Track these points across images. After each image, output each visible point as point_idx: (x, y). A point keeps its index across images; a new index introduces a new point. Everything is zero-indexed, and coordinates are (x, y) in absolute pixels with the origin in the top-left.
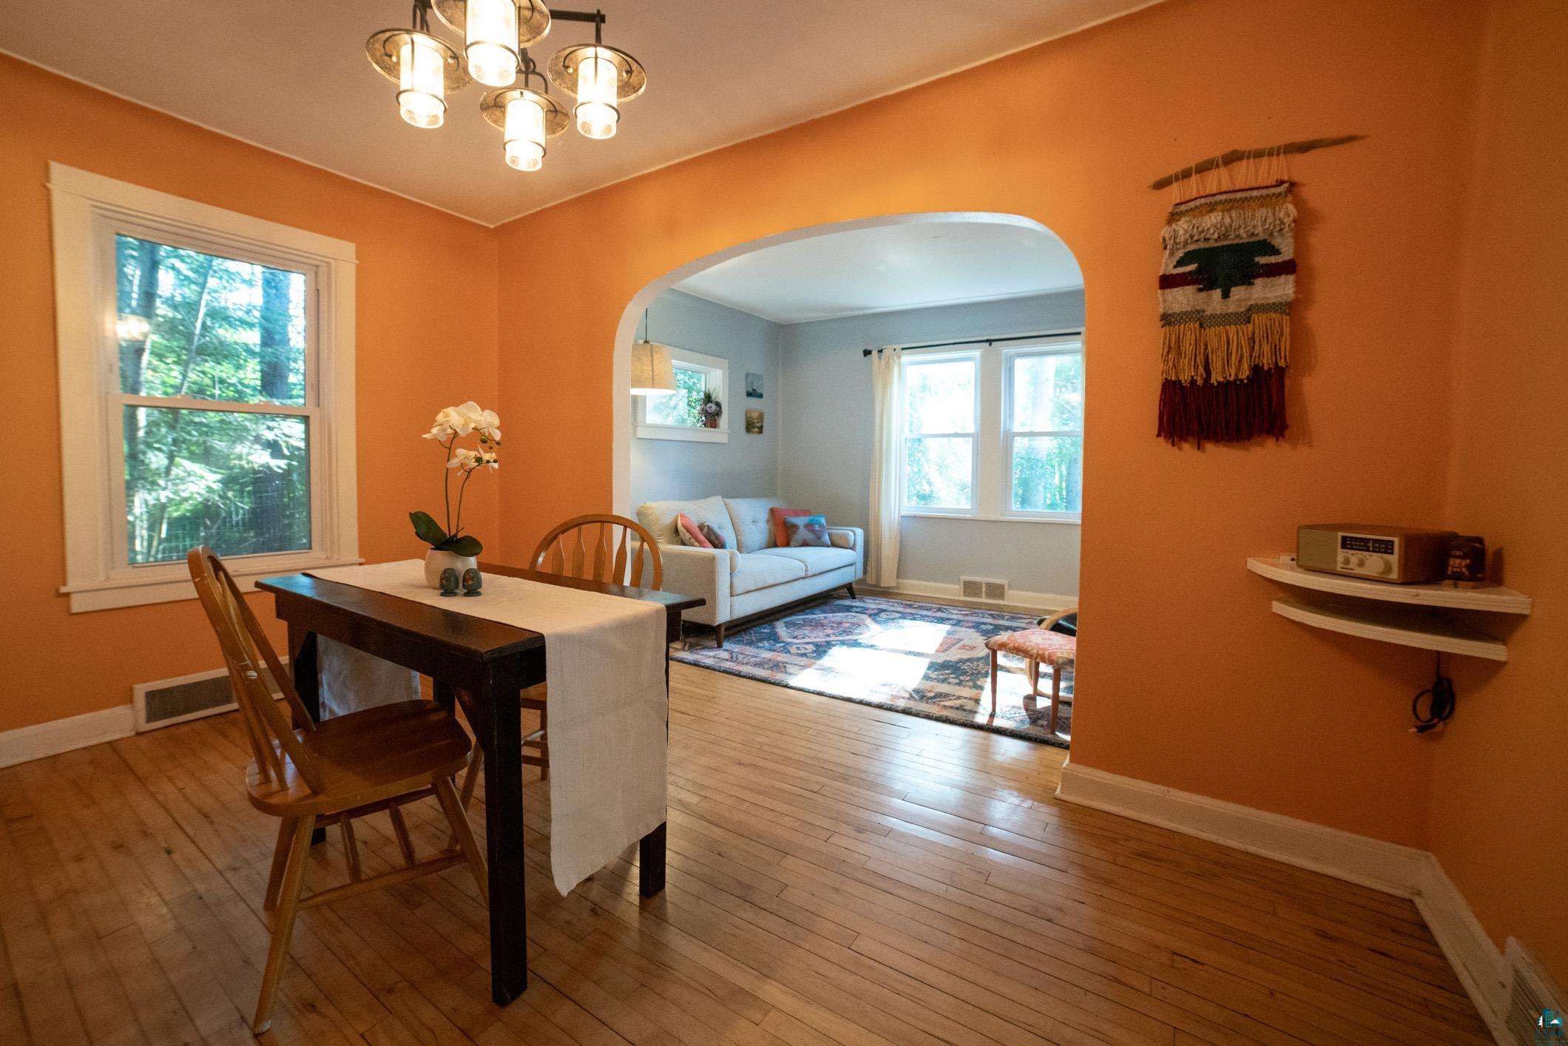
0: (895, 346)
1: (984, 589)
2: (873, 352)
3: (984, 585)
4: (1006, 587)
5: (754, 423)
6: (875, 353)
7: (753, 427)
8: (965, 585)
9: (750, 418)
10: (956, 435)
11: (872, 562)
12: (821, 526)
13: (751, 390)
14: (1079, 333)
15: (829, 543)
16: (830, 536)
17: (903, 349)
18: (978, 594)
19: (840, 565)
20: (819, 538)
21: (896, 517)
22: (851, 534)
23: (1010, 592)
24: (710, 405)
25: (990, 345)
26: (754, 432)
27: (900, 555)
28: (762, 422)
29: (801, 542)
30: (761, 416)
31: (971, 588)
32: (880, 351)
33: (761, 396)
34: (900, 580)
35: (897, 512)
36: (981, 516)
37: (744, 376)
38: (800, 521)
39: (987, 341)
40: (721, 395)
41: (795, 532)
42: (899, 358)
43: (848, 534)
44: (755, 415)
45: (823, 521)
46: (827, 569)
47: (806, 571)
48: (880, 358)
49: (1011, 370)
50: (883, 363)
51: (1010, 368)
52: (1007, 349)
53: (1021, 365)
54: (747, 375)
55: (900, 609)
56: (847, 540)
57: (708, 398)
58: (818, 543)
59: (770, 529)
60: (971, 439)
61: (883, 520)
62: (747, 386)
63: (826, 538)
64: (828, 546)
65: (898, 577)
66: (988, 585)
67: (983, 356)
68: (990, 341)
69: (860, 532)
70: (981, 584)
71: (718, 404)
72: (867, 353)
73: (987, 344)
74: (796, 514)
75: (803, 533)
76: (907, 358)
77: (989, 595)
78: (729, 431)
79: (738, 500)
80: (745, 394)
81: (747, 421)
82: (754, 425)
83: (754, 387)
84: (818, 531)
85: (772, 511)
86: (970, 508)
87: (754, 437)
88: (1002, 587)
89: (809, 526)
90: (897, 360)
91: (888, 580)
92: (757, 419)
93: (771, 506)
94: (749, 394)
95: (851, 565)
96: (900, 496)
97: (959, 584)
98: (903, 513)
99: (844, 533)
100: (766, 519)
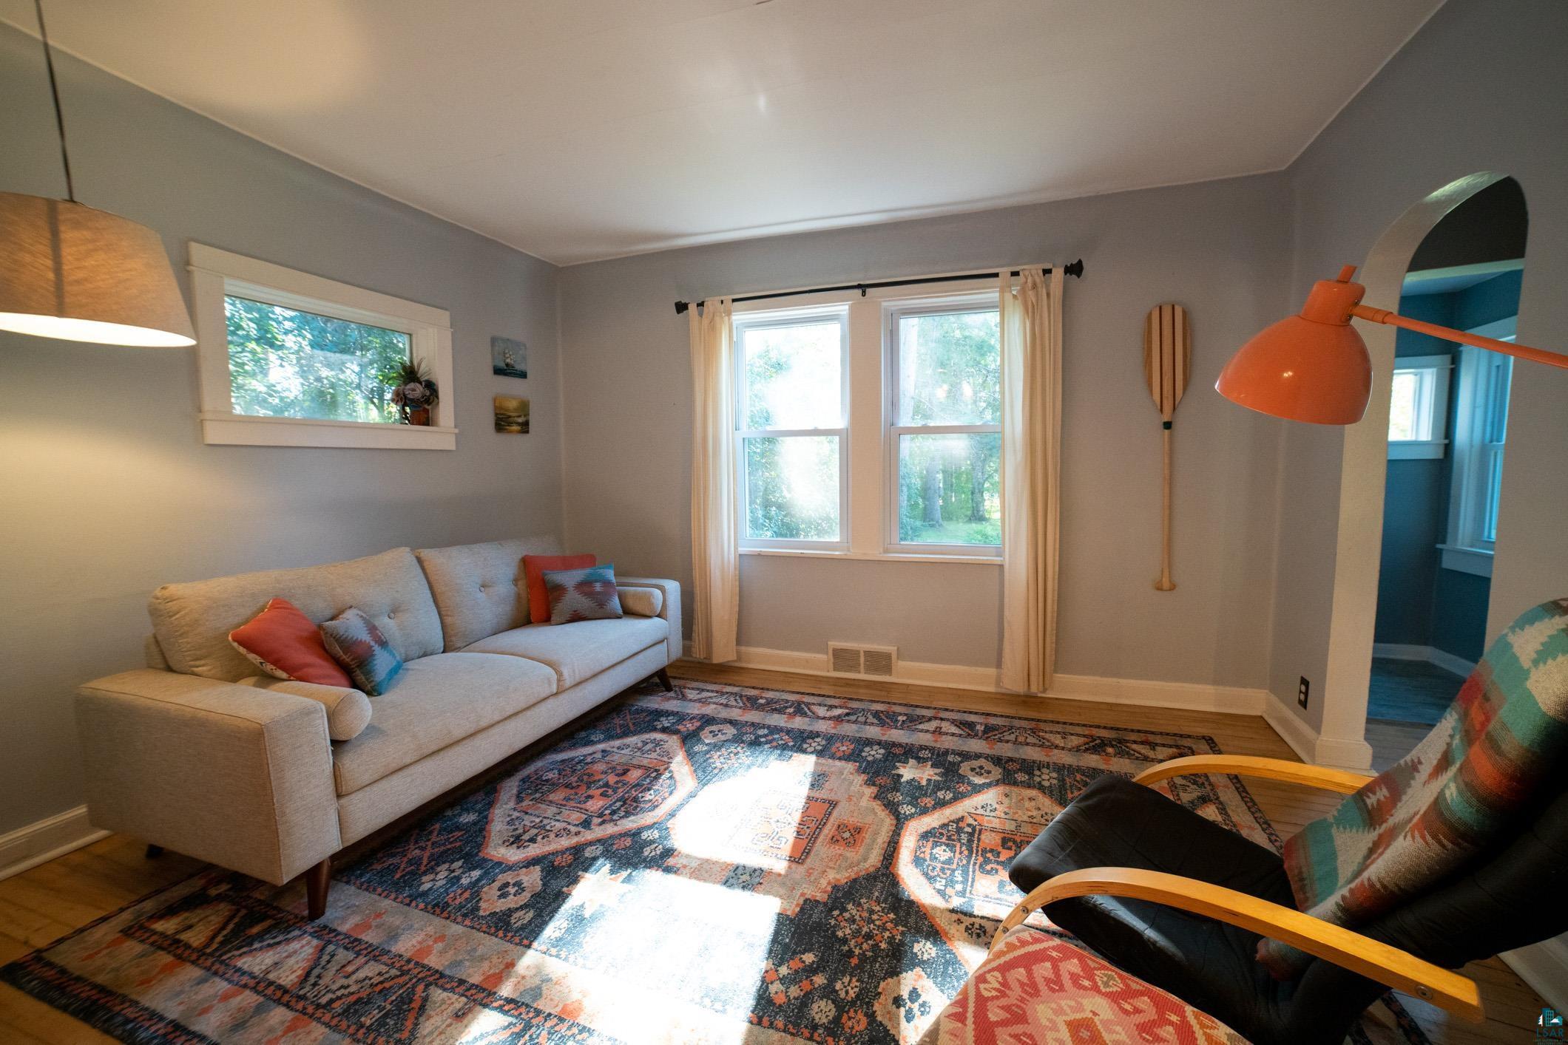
0: (723, 298)
1: (862, 659)
2: (689, 306)
3: (862, 654)
4: (894, 657)
5: (510, 417)
6: (692, 308)
7: (510, 424)
8: (834, 655)
9: (501, 408)
10: (816, 432)
11: (698, 628)
12: (607, 583)
13: (502, 365)
14: (996, 275)
15: (620, 611)
16: (622, 598)
17: (734, 300)
18: (854, 667)
19: (636, 649)
20: (601, 605)
21: (731, 558)
22: (657, 593)
23: (901, 663)
24: (412, 385)
25: (864, 294)
26: (511, 432)
27: (740, 612)
28: (527, 415)
29: (568, 617)
30: (524, 407)
31: (843, 659)
32: (701, 305)
33: (523, 375)
34: (743, 649)
35: (732, 549)
36: (855, 553)
37: (489, 340)
38: (569, 578)
39: (859, 286)
40: (440, 368)
41: (558, 599)
42: (729, 314)
43: (651, 594)
44: (512, 404)
45: (610, 574)
46: (607, 665)
47: (559, 680)
48: (701, 315)
49: (893, 335)
50: (705, 321)
51: (891, 331)
52: (889, 300)
53: (910, 329)
54: (494, 341)
55: (735, 714)
56: (651, 604)
57: (410, 374)
58: (599, 612)
59: (518, 597)
60: (837, 439)
61: (712, 562)
62: (493, 358)
63: (615, 603)
64: (619, 617)
65: (739, 642)
66: (868, 654)
67: (853, 311)
68: (863, 288)
69: (673, 587)
70: (857, 653)
71: (431, 386)
72: (681, 307)
73: (859, 292)
74: (567, 564)
75: (574, 599)
76: (741, 316)
77: (869, 669)
78: (457, 431)
79: (453, 551)
80: (491, 371)
81: (496, 414)
82: (511, 419)
83: (508, 361)
84: (599, 593)
85: (526, 563)
86: (838, 540)
87: (514, 441)
88: (888, 657)
89: (584, 586)
90: (726, 318)
91: (723, 651)
92: (516, 410)
93: (525, 553)
94: (498, 371)
95: (662, 641)
96: (735, 525)
97: (827, 653)
98: (742, 550)
99: (645, 593)
100: (512, 577)
